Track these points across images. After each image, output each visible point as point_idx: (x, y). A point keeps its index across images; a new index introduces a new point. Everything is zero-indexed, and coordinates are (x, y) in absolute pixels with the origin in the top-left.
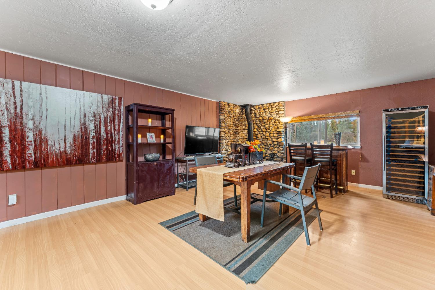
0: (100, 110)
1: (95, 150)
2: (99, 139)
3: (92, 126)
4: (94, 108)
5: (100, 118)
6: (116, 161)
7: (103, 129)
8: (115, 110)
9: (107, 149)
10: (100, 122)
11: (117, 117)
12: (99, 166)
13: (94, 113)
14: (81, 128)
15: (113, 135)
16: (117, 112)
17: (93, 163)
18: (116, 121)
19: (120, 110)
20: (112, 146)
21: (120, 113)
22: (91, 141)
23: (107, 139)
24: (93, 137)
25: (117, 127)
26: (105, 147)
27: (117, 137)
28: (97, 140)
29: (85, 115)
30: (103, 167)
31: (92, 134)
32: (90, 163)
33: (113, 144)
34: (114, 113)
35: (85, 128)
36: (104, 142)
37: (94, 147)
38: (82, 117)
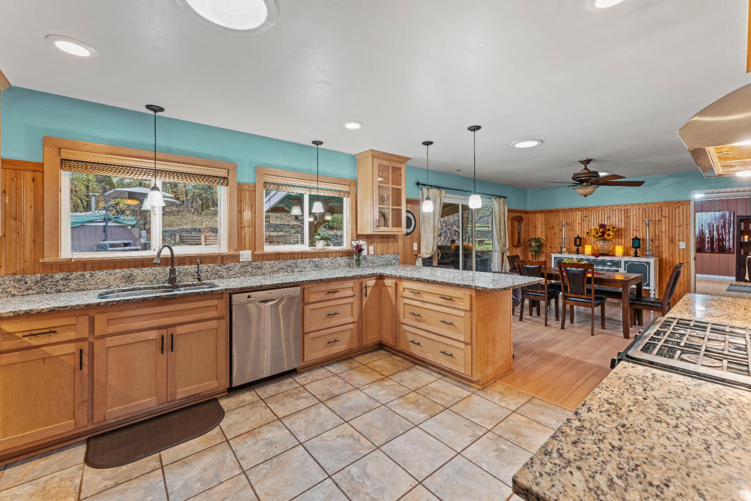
0: (714, 221)
1: (709, 245)
2: (712, 238)
3: (707, 231)
4: (708, 221)
5: (713, 226)
6: (726, 253)
7: (715, 233)
8: (726, 220)
9: (719, 245)
10: (713, 229)
11: (727, 225)
12: (713, 255)
13: (708, 223)
14: (700, 233)
15: (724, 236)
16: (727, 221)
17: (707, 253)
18: (727, 227)
19: (731, 219)
20: (723, 243)
21: (731, 222)
22: (707, 240)
23: (719, 238)
24: (708, 238)
25: (727, 231)
26: (717, 243)
27: (727, 237)
28: (711, 239)
29: (702, 225)
30: (716, 256)
31: (707, 236)
32: (705, 252)
33: (724, 242)
34: (724, 223)
35: (702, 233)
36: (716, 240)
37: (708, 243)
38: (700, 226)
